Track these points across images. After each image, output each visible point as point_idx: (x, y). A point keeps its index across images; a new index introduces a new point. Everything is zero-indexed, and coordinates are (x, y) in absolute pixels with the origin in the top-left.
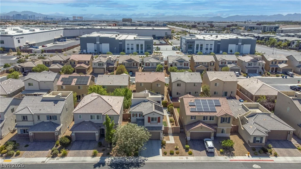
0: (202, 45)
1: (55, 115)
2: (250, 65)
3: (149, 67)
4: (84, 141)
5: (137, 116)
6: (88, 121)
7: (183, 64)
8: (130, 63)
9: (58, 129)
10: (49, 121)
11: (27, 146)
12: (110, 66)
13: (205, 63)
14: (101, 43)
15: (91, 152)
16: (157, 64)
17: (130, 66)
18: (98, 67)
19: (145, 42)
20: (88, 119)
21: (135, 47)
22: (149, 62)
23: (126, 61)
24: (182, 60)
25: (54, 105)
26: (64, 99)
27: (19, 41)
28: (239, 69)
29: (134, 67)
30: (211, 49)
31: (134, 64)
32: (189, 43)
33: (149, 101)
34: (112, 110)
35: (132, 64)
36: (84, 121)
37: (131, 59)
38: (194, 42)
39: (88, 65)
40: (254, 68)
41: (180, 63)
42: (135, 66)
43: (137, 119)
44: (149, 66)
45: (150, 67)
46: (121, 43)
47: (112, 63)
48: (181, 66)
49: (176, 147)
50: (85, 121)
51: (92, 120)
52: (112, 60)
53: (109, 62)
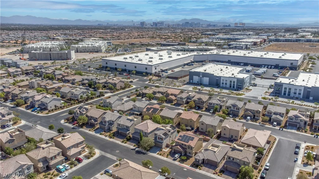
0: (290, 89)
1: (129, 127)
2: (291, 119)
4: (135, 140)
6: (139, 132)
7: (236, 108)
8: (199, 101)
9: (128, 132)
10: (126, 128)
11: (117, 136)
14: (203, 77)
15: (134, 144)
16: (217, 104)
18: (180, 100)
19: (237, 80)
21: (228, 83)
22: (212, 102)
23: (197, 99)
25: (130, 122)
27: (156, 69)
30: (300, 94)
32: (277, 86)
35: (201, 102)
36: (137, 132)
39: (176, 97)
41: (233, 107)
42: (202, 104)
45: (212, 105)
46: (218, 78)
47: (191, 98)
49: (164, 153)
52: (191, 96)
53: (189, 97)
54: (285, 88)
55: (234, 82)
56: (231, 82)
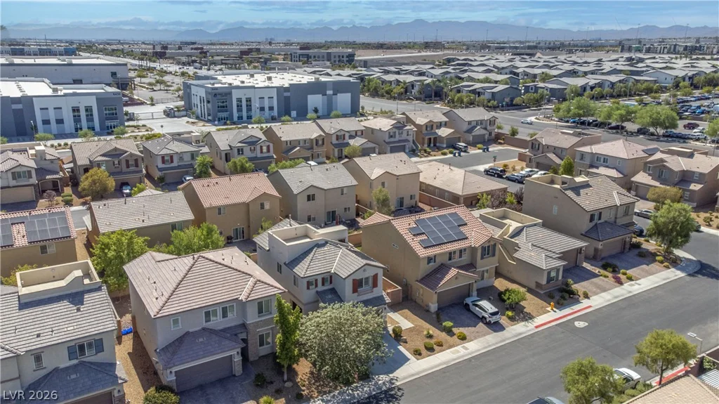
0: (249, 100)
1: (97, 338)
2: (391, 137)
3: (172, 165)
5: (316, 286)
6: (200, 328)
7: (258, 148)
8: (116, 162)
10: (75, 362)
12: (48, 177)
13: (305, 141)
16: (193, 155)
17: (118, 170)
18: (13, 183)
19: (97, 99)
20: (198, 324)
21: (68, 116)
22: (172, 152)
23: (103, 155)
24: (255, 140)
25: (78, 310)
26: (97, 286)
28: (375, 148)
29: (128, 170)
30: (271, 108)
31: (127, 161)
32: (219, 97)
33: (326, 242)
34: (259, 284)
35: (124, 163)
36: (187, 333)
37: (116, 149)
38: (230, 94)
40: (400, 141)
41: (249, 147)
42: (132, 168)
43: (317, 292)
44: (172, 162)
45: (175, 164)
46: (18, 106)
47: (50, 167)
48: (253, 155)
49: (425, 333)
50: (191, 330)
51: (209, 323)
53: (43, 164)
54: (239, 100)
55: (89, 109)
56: (76, 110)
